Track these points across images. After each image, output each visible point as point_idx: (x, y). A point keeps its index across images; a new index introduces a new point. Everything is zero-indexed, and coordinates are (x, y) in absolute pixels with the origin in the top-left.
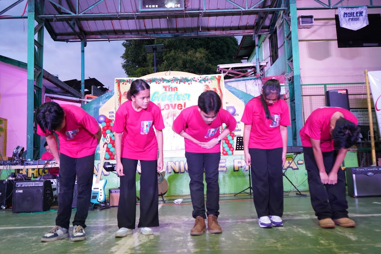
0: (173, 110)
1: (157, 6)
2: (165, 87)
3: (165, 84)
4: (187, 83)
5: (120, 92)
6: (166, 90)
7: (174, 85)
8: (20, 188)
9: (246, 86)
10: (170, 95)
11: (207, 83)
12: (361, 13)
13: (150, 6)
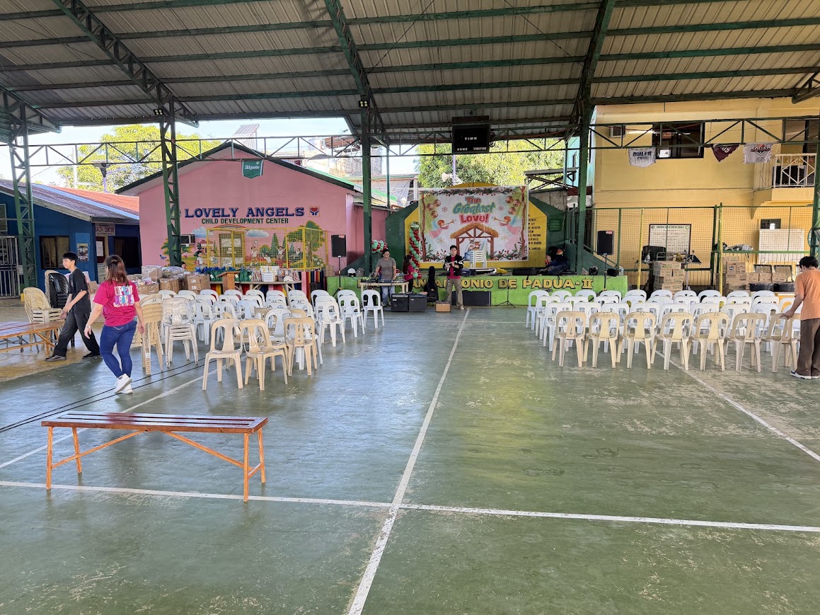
0: (475, 222)
1: (466, 149)
2: (467, 199)
3: (468, 195)
4: (490, 195)
5: (424, 204)
6: (468, 202)
7: (476, 196)
8: (395, 298)
9: (550, 198)
10: (473, 207)
11: (511, 194)
12: (650, 153)
13: (461, 149)
